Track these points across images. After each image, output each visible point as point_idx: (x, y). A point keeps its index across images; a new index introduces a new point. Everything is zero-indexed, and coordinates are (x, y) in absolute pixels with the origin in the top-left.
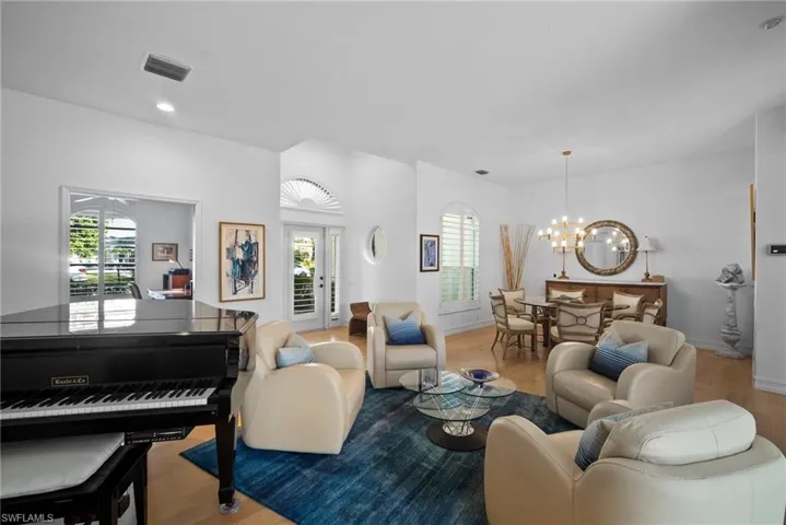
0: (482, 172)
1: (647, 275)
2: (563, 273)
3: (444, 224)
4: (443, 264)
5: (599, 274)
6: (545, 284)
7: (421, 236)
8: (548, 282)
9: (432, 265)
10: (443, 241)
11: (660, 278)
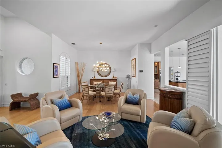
0: (73, 44)
1: (113, 77)
2: (94, 77)
3: (61, 60)
4: (60, 75)
5: (103, 77)
6: (90, 80)
7: (53, 64)
8: (91, 79)
9: (57, 75)
10: (60, 66)
11: (116, 77)
